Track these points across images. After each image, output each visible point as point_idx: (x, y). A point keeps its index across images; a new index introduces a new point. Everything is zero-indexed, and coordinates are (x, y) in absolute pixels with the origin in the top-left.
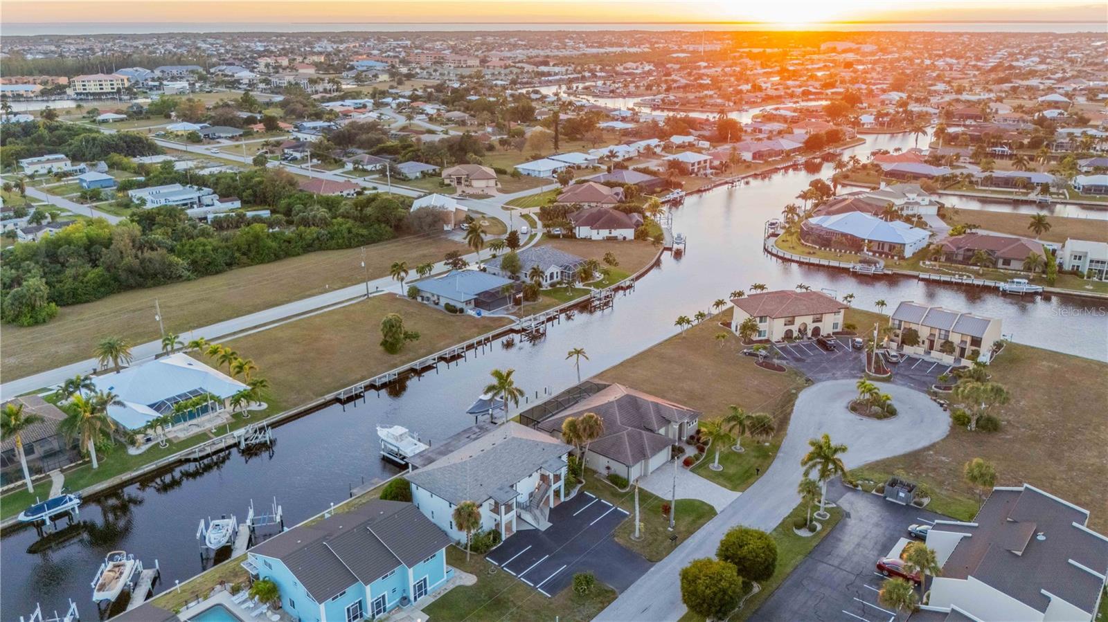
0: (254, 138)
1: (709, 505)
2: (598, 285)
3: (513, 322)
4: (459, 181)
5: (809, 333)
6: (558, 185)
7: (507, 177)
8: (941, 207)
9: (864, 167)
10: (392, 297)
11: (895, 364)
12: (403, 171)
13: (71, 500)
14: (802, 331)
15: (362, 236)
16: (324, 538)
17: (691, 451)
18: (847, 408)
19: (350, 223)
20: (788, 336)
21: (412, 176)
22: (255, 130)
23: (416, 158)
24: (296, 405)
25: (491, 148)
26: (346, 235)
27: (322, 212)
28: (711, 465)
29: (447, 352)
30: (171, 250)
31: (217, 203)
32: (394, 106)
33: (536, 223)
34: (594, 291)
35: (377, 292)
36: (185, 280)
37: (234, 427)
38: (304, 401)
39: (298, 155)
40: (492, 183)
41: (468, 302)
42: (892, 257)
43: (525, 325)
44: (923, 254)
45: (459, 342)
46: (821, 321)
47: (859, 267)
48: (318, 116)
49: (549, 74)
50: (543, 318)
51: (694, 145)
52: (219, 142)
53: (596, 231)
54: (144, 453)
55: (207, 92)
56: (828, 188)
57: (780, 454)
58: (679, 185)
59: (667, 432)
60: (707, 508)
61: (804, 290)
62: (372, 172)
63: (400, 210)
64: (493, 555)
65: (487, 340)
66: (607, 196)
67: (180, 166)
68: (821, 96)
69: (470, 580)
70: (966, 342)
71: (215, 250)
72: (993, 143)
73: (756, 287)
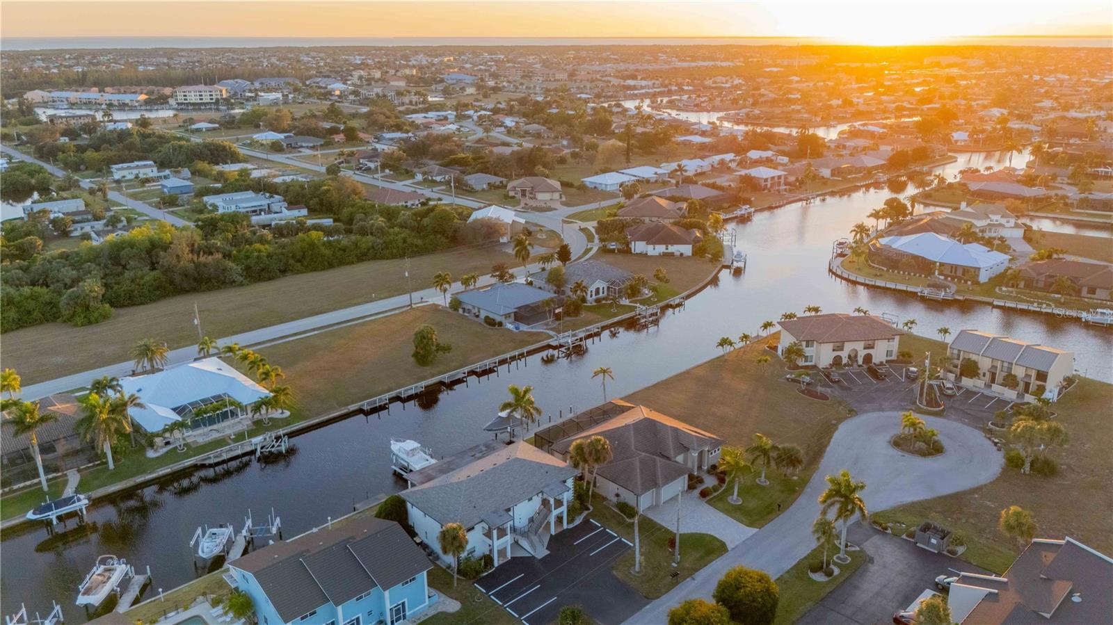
0: (334, 148)
1: (721, 542)
2: (646, 302)
3: (552, 337)
4: (524, 193)
5: (860, 361)
6: (622, 200)
7: (573, 190)
8: (1028, 229)
9: (950, 185)
10: (435, 308)
11: (950, 396)
12: (469, 182)
13: (79, 500)
14: (853, 358)
15: (417, 246)
16: (301, 554)
17: (710, 482)
18: (890, 442)
19: (406, 232)
20: (837, 362)
21: (478, 188)
22: (336, 140)
23: (485, 170)
24: (318, 414)
25: (562, 161)
26: (400, 245)
27: (380, 221)
28: (731, 497)
29: (478, 366)
30: (227, 256)
31: (284, 210)
32: (475, 118)
33: (593, 237)
34: (640, 308)
35: (422, 302)
36: (238, 285)
37: (252, 434)
38: (327, 411)
39: (372, 165)
40: (556, 196)
41: (507, 316)
42: (966, 282)
43: (562, 341)
44: (1000, 279)
45: (493, 357)
46: (873, 348)
47: (926, 292)
48: (398, 128)
49: (634, 88)
50: (582, 335)
51: (772, 160)
52: (300, 152)
53: (652, 246)
54: (162, 455)
55: (300, 103)
56: (905, 207)
57: (808, 490)
58: (747, 202)
59: (685, 460)
60: (718, 544)
61: (862, 314)
62: (440, 183)
63: (456, 220)
64: (481, 582)
65: (522, 355)
66: (670, 210)
67: (256, 174)
68: (916, 112)
69: (453, 606)
70: (1031, 376)
71: (269, 256)
72: (1096, 163)
73: (809, 310)
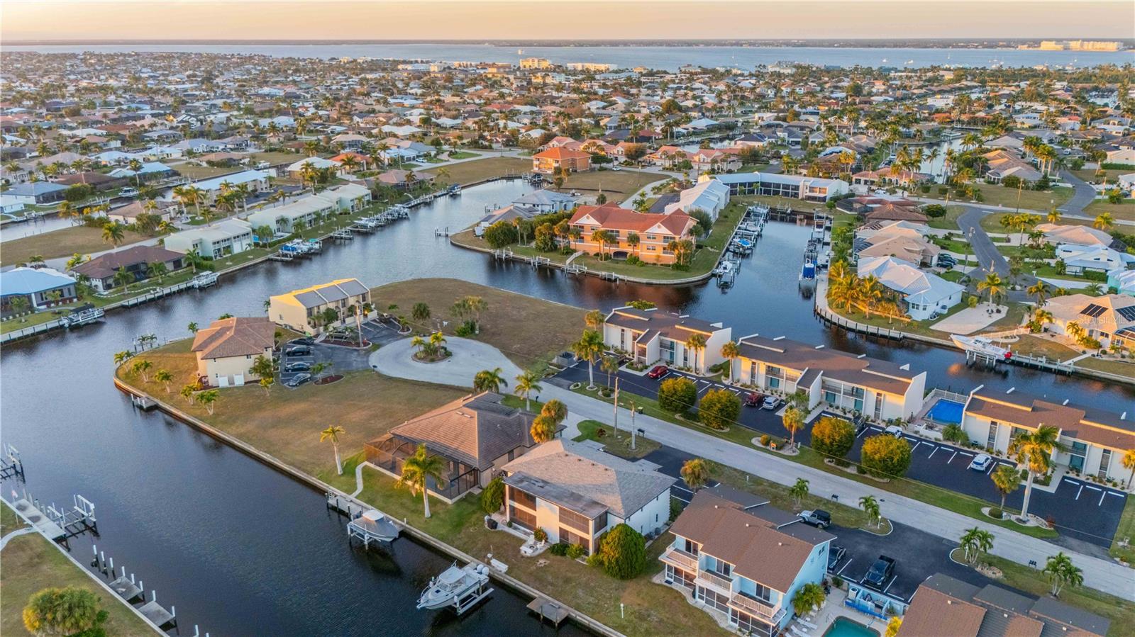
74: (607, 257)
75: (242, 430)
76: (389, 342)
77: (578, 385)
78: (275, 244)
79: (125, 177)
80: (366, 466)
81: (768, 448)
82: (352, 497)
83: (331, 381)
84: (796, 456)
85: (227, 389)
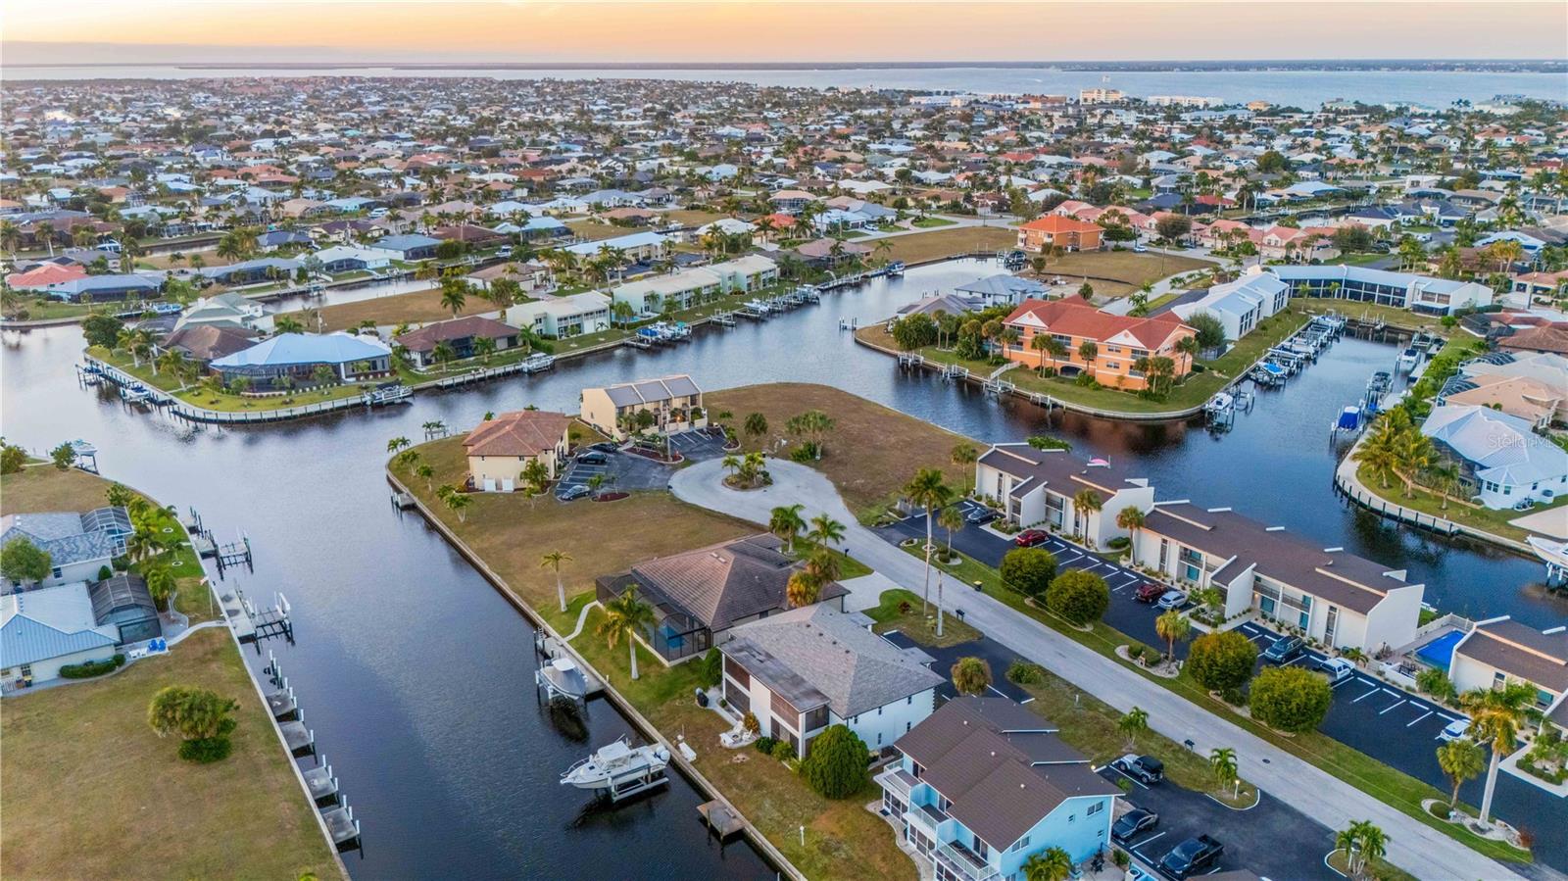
8: (275, 315)
18: (731, 490)
70: (686, 404)
74: (1050, 373)
75: (486, 545)
76: (706, 459)
77: (912, 542)
78: (635, 325)
79: (509, 234)
80: (595, 606)
81: (1135, 662)
82: (564, 641)
83: (612, 499)
84: (1170, 680)
85: (493, 494)
